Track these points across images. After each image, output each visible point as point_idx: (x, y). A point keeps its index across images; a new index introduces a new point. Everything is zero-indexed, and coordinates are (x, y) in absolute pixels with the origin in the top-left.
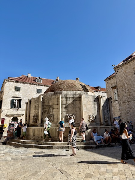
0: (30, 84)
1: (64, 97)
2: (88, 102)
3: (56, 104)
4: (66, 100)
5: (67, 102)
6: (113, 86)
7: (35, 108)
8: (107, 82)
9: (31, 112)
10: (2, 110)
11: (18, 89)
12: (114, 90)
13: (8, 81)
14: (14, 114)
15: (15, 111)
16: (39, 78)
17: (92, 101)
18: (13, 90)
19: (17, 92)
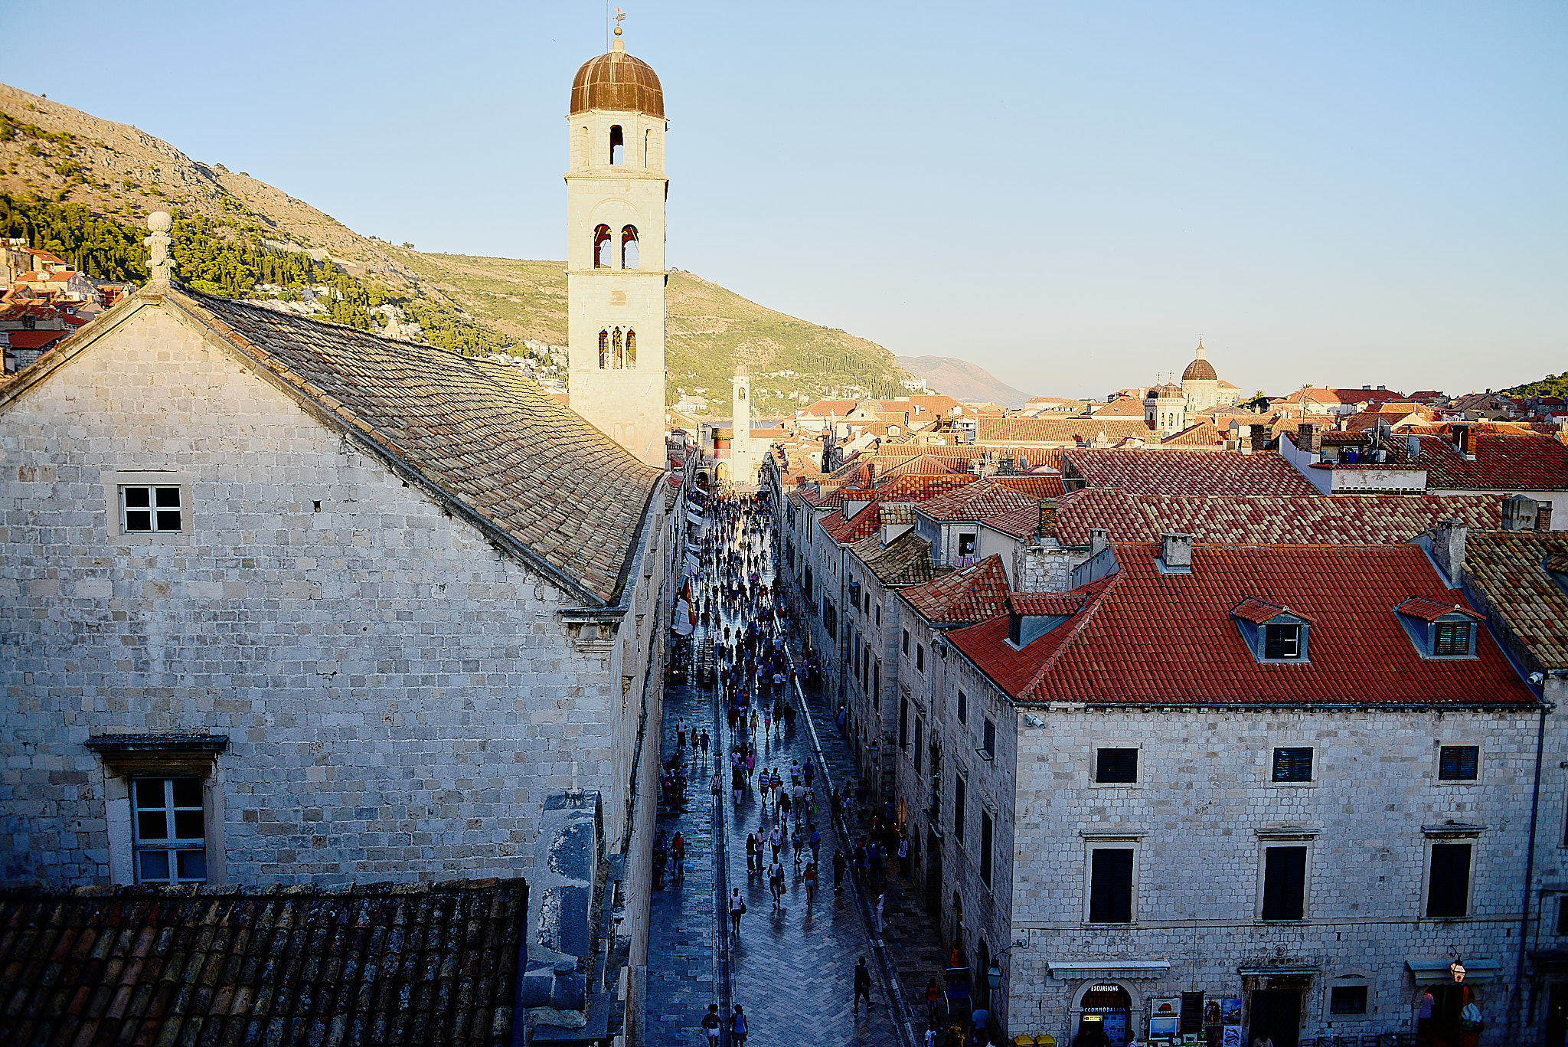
0: (1213, 709)
10: (1016, 934)
18: (1085, 783)
19: (1114, 793)
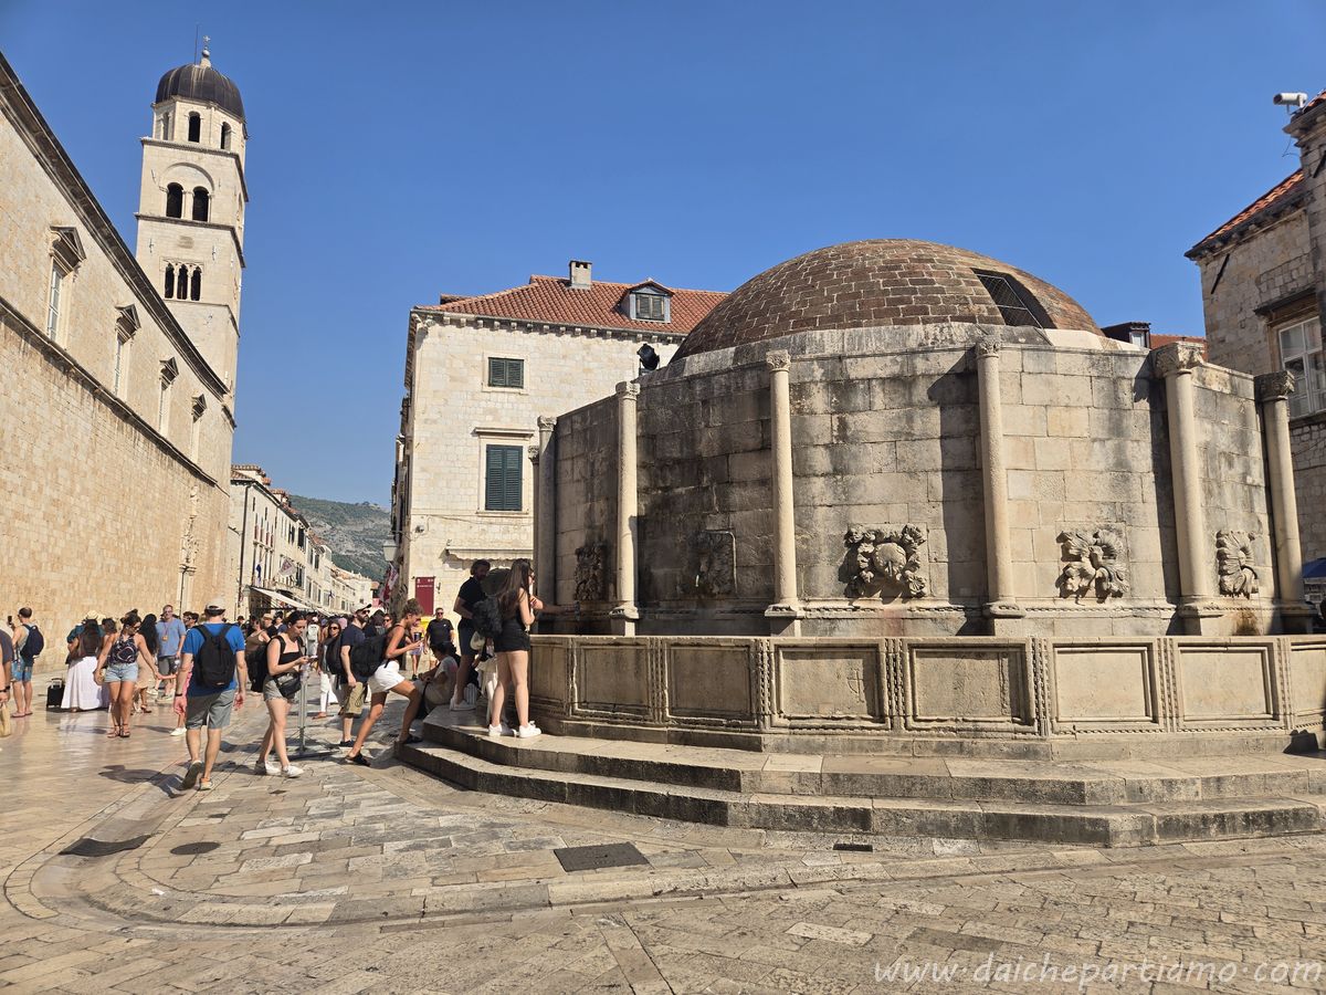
0: (586, 332)
1: (818, 373)
2: (1052, 412)
3: (752, 443)
4: (840, 409)
5: (850, 419)
6: (1275, 294)
7: (590, 488)
8: (1217, 265)
9: (565, 524)
10: (415, 521)
11: (505, 373)
12: (1283, 328)
13: (439, 319)
14: (496, 551)
15: (496, 528)
16: (650, 285)
17: (1088, 400)
18: (478, 387)
19: (503, 397)
